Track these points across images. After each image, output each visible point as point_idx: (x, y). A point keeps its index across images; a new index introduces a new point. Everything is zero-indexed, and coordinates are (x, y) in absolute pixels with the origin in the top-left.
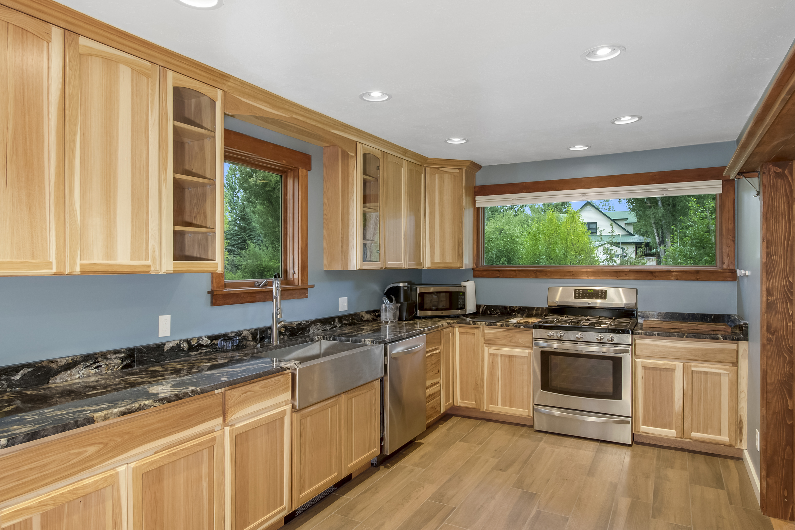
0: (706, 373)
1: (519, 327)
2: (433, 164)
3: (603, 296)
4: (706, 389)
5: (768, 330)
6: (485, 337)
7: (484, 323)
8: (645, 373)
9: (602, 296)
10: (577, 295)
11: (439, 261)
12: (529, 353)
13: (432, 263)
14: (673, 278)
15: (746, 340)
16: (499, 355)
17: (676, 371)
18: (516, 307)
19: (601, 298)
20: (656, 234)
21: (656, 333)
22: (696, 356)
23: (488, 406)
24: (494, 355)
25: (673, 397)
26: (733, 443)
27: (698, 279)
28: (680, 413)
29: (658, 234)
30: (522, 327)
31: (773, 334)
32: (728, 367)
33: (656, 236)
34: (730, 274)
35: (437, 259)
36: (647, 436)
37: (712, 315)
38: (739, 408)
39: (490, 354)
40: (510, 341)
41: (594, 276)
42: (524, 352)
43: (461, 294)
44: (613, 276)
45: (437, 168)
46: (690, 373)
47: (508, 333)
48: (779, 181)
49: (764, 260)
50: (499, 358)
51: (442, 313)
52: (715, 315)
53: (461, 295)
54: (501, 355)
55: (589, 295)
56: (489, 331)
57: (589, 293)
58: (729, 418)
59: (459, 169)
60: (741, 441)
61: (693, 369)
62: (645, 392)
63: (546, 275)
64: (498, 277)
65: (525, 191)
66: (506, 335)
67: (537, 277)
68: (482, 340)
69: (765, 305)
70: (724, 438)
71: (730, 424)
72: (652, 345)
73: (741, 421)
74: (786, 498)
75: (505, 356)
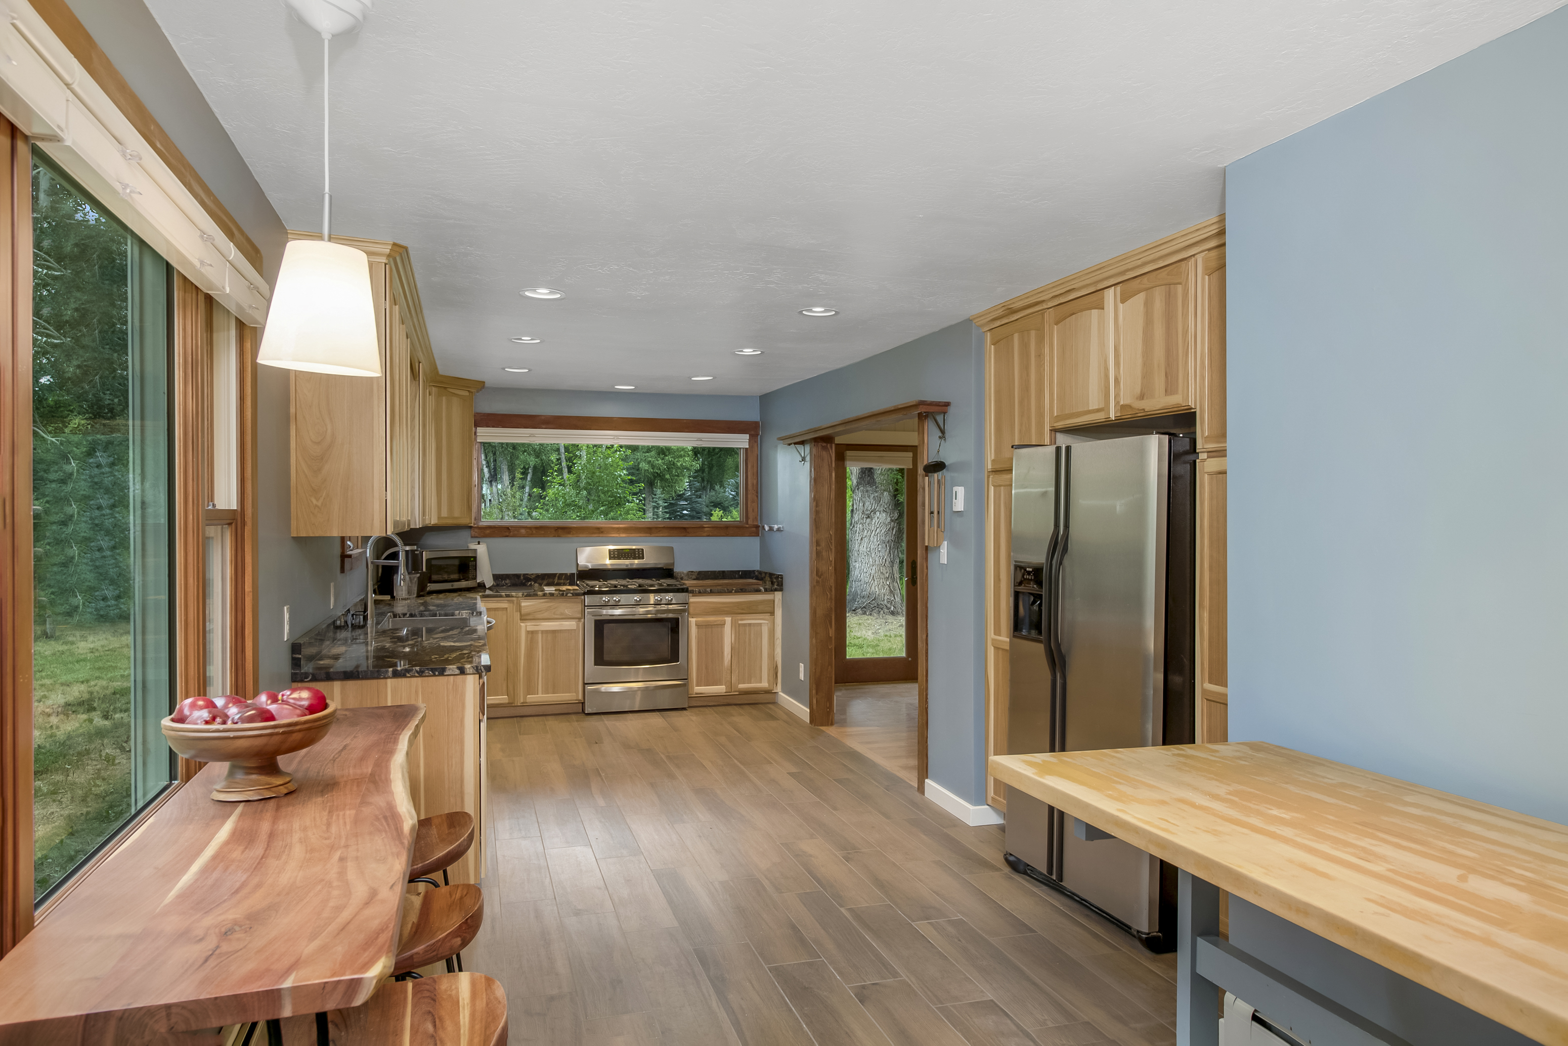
0: (750, 624)
1: (566, 595)
2: (442, 382)
3: (641, 555)
4: (750, 640)
5: (817, 574)
6: (520, 612)
7: (520, 594)
8: (698, 632)
9: (639, 555)
10: (612, 556)
11: (446, 516)
12: (578, 626)
13: (439, 518)
14: (705, 534)
15: (781, 590)
16: (540, 632)
17: (725, 626)
18: (532, 574)
19: (639, 558)
20: (484, 463)
21: (709, 590)
22: (743, 609)
23: (525, 697)
24: (532, 632)
25: (723, 653)
26: (771, 688)
27: (727, 535)
28: (730, 668)
29: (488, 462)
30: (569, 595)
31: (820, 578)
32: (767, 617)
33: (485, 466)
34: (754, 529)
35: (444, 514)
36: (701, 697)
37: (739, 571)
38: (775, 654)
39: (528, 632)
40: (554, 614)
41: (626, 533)
42: (570, 625)
43: (472, 559)
44: (647, 533)
45: (445, 388)
46: (737, 626)
47: (551, 604)
48: (824, 452)
49: (814, 517)
50: (540, 635)
51: (452, 586)
52: (742, 571)
53: (472, 561)
54: (543, 632)
55: (625, 555)
56: (527, 604)
57: (625, 553)
58: (768, 664)
59: (469, 391)
60: (776, 684)
61: (740, 622)
62: (698, 652)
63: (569, 533)
64: (507, 536)
65: (543, 426)
66: (550, 607)
67: (559, 536)
68: (517, 616)
69: (814, 553)
70: (764, 684)
71: (769, 670)
72: (705, 602)
73: (777, 666)
74: (828, 708)
75: (547, 632)
